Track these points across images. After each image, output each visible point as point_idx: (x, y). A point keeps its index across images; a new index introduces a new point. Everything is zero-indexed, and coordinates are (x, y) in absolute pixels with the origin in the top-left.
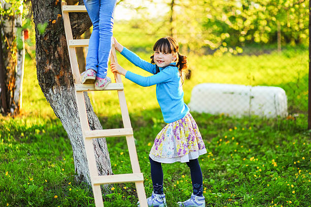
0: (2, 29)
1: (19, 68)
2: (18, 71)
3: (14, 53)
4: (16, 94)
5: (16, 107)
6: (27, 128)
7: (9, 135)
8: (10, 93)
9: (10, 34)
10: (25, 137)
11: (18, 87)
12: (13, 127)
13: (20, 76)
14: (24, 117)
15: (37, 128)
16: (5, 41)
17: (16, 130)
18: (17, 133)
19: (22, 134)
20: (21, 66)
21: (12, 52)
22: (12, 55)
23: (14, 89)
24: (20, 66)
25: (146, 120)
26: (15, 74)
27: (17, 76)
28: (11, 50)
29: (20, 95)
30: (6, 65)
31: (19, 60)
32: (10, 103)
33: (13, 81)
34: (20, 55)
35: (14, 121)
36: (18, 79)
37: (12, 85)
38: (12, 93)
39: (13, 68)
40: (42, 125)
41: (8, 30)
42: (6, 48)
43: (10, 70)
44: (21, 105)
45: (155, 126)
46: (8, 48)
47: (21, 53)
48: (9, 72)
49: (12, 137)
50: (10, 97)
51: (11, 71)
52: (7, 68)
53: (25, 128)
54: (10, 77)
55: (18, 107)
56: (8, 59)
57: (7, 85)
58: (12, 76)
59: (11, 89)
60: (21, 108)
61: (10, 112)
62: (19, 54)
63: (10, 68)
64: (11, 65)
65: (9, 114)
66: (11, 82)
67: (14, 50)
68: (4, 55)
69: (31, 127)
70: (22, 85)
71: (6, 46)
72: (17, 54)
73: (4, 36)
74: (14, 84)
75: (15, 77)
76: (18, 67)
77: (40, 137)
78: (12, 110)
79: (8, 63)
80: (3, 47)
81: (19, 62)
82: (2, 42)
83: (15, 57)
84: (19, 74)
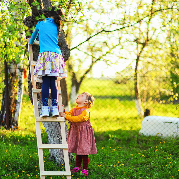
0: (8, 70)
1: (19, 98)
2: (18, 99)
3: (16, 86)
4: (16, 115)
5: (15, 125)
6: (22, 138)
7: (10, 140)
8: (12, 115)
9: (14, 74)
10: (21, 143)
11: (18, 110)
12: (12, 136)
13: (19, 103)
14: (20, 131)
15: (28, 138)
16: (10, 78)
17: (14, 139)
18: (15, 140)
19: (18, 141)
20: (21, 96)
21: (15, 86)
22: (15, 88)
23: (15, 111)
24: (19, 96)
25: (105, 136)
26: (16, 102)
27: (17, 103)
28: (14, 85)
29: (18, 116)
30: (10, 95)
31: (19, 92)
32: (12, 122)
33: (14, 106)
34: (20, 89)
35: (14, 133)
36: (18, 105)
37: (13, 109)
38: (13, 114)
39: (15, 97)
40: (33, 136)
41: (13, 71)
42: (11, 83)
43: (12, 98)
44: (19, 123)
45: (110, 139)
46: (12, 83)
47: (21, 87)
48: (11, 100)
49: (11, 142)
50: (12, 117)
51: (14, 99)
52: (11, 97)
53: (20, 138)
54: (12, 103)
55: (17, 124)
56: (12, 91)
57: (10, 109)
58: (14, 103)
59: (13, 112)
60: (19, 125)
61: (11, 127)
62: (20, 87)
63: (13, 97)
64: (14, 95)
65: (10, 129)
66: (13, 107)
67: (16, 84)
68: (9, 88)
69: (24, 137)
70: (20, 109)
71: (11, 82)
72: (18, 87)
73: (10, 75)
74: (15, 108)
75: (16, 103)
76: (18, 96)
77: (30, 143)
78: (13, 127)
79: (12, 94)
80: (9, 82)
81: (19, 93)
82: (8, 79)
83: (17, 89)
84: (19, 101)
